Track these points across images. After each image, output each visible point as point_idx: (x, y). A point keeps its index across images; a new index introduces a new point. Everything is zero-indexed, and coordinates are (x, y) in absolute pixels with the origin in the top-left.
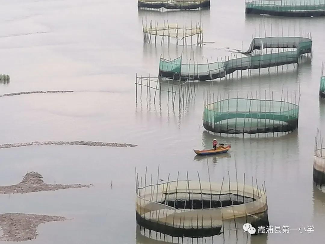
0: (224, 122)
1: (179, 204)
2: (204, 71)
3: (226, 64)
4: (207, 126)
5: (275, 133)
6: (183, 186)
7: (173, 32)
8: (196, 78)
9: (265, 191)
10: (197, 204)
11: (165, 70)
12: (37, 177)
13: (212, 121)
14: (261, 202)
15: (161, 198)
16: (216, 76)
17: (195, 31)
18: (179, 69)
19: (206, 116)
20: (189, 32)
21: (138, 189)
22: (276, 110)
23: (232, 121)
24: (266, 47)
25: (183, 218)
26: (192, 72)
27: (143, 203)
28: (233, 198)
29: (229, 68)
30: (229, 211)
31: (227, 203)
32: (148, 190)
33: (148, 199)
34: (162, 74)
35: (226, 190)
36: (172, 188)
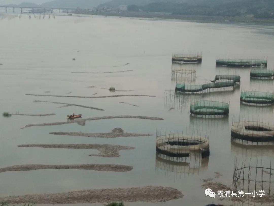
0: (198, 110)
1: (172, 143)
2: (193, 88)
3: (203, 86)
4: (191, 112)
5: (219, 115)
6: (176, 136)
7: (184, 71)
8: (190, 91)
9: (208, 139)
10: (179, 143)
11: (178, 87)
12: (121, 130)
13: (193, 109)
14: (207, 143)
15: (167, 141)
16: (198, 91)
17: (193, 71)
18: (184, 87)
19: (191, 107)
20: (191, 72)
21: (157, 137)
22: (220, 105)
23: (201, 110)
24: (221, 79)
25: (174, 149)
26: (189, 89)
27: (159, 143)
28: (196, 142)
29: (204, 87)
30: (192, 147)
31: (192, 144)
32: (161, 137)
33: (161, 141)
34: (177, 89)
35: (193, 138)
36: (171, 136)
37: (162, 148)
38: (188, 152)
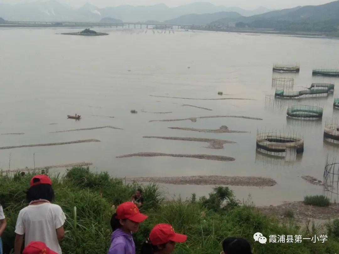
0: (295, 113)
1: (271, 140)
2: (291, 94)
3: (300, 92)
4: (288, 114)
5: (313, 118)
6: (274, 134)
7: (283, 80)
8: (288, 96)
9: (303, 138)
10: (277, 141)
11: (277, 93)
12: (226, 128)
13: (290, 112)
14: (301, 141)
15: (266, 138)
16: (295, 96)
17: (291, 79)
18: (283, 93)
19: (288, 110)
20: (289, 80)
21: (258, 134)
22: (315, 110)
23: (298, 113)
24: (317, 86)
25: (272, 145)
26: (287, 94)
27: (259, 139)
28: (292, 140)
29: (301, 94)
30: (289, 144)
31: (288, 141)
32: (261, 135)
33: (261, 138)
34: (276, 95)
35: (289, 137)
36: (270, 135)
37: (261, 144)
38: (284, 148)
